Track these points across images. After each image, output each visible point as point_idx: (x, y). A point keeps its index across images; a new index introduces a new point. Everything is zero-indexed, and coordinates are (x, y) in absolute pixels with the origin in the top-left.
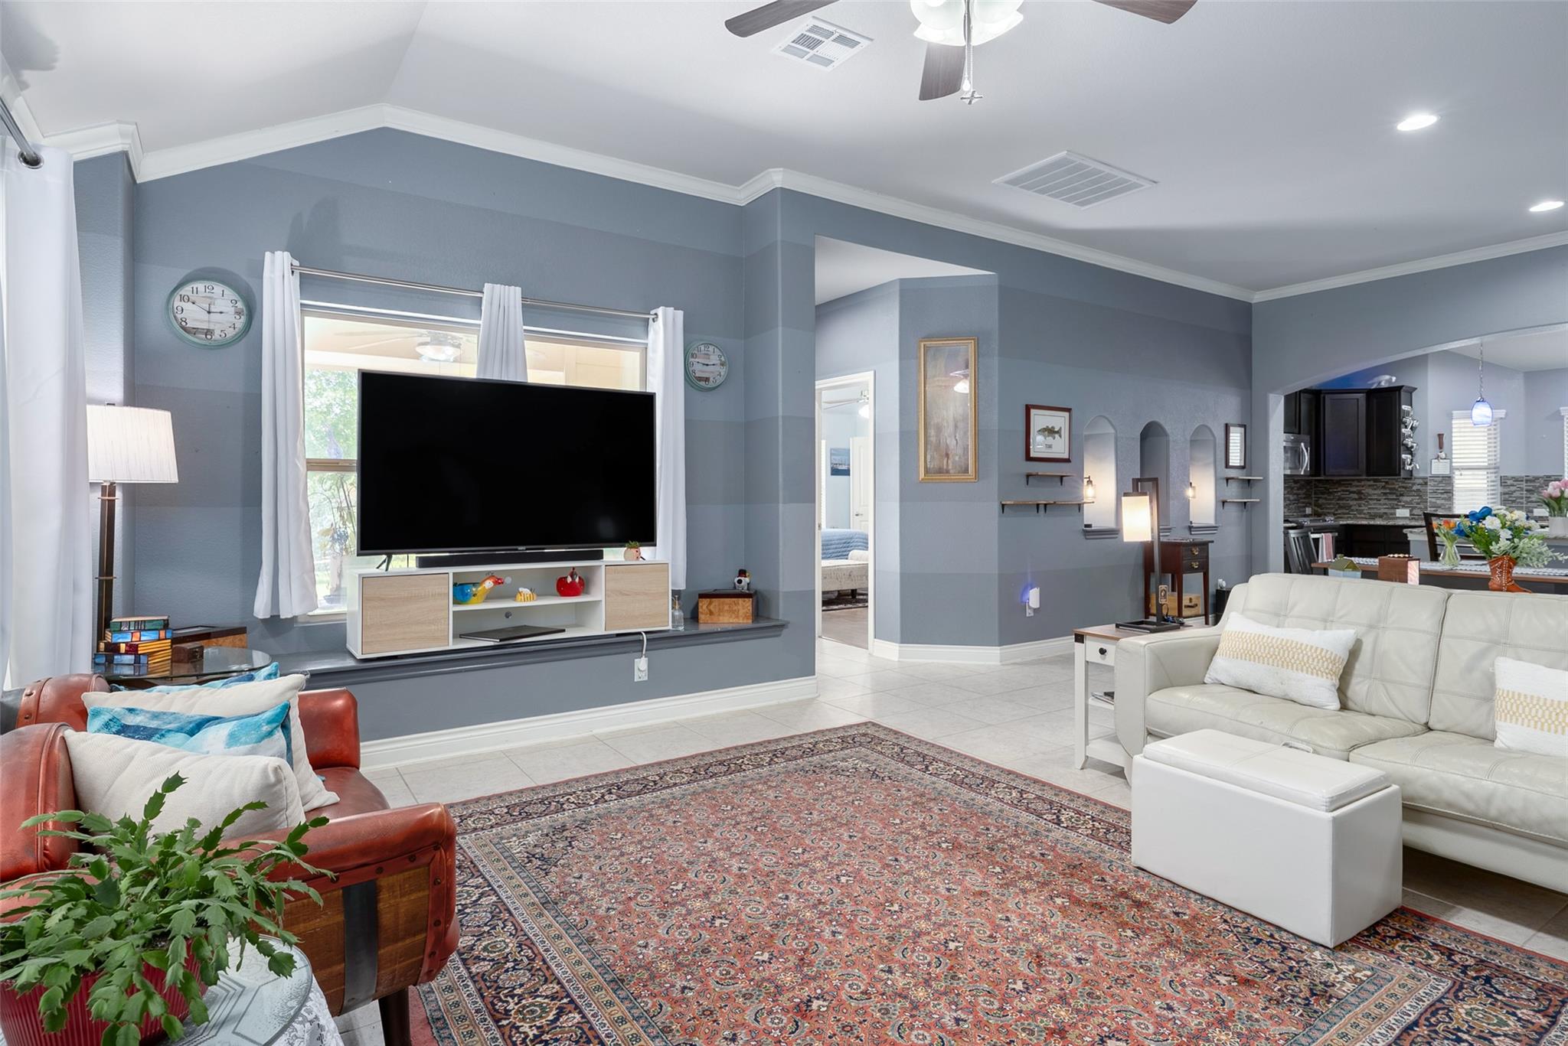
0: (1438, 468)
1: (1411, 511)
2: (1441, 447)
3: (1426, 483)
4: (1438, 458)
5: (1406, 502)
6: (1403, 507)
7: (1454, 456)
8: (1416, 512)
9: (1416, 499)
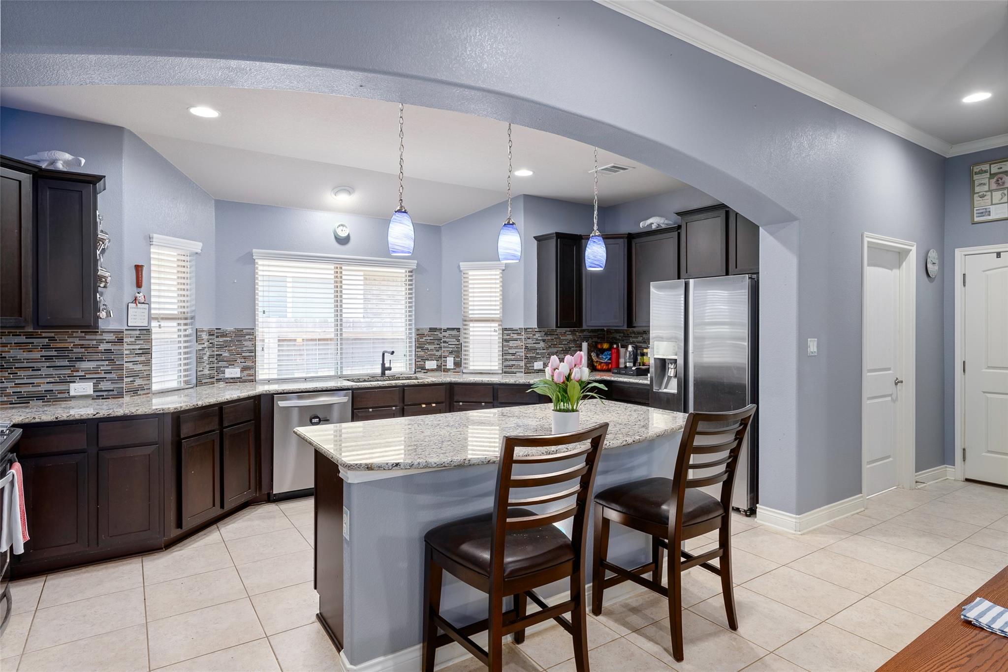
0: (137, 318)
1: (95, 385)
2: (139, 285)
3: (120, 341)
4: (135, 300)
5: (88, 371)
6: (83, 378)
7: (153, 300)
8: (104, 385)
9: (105, 366)
